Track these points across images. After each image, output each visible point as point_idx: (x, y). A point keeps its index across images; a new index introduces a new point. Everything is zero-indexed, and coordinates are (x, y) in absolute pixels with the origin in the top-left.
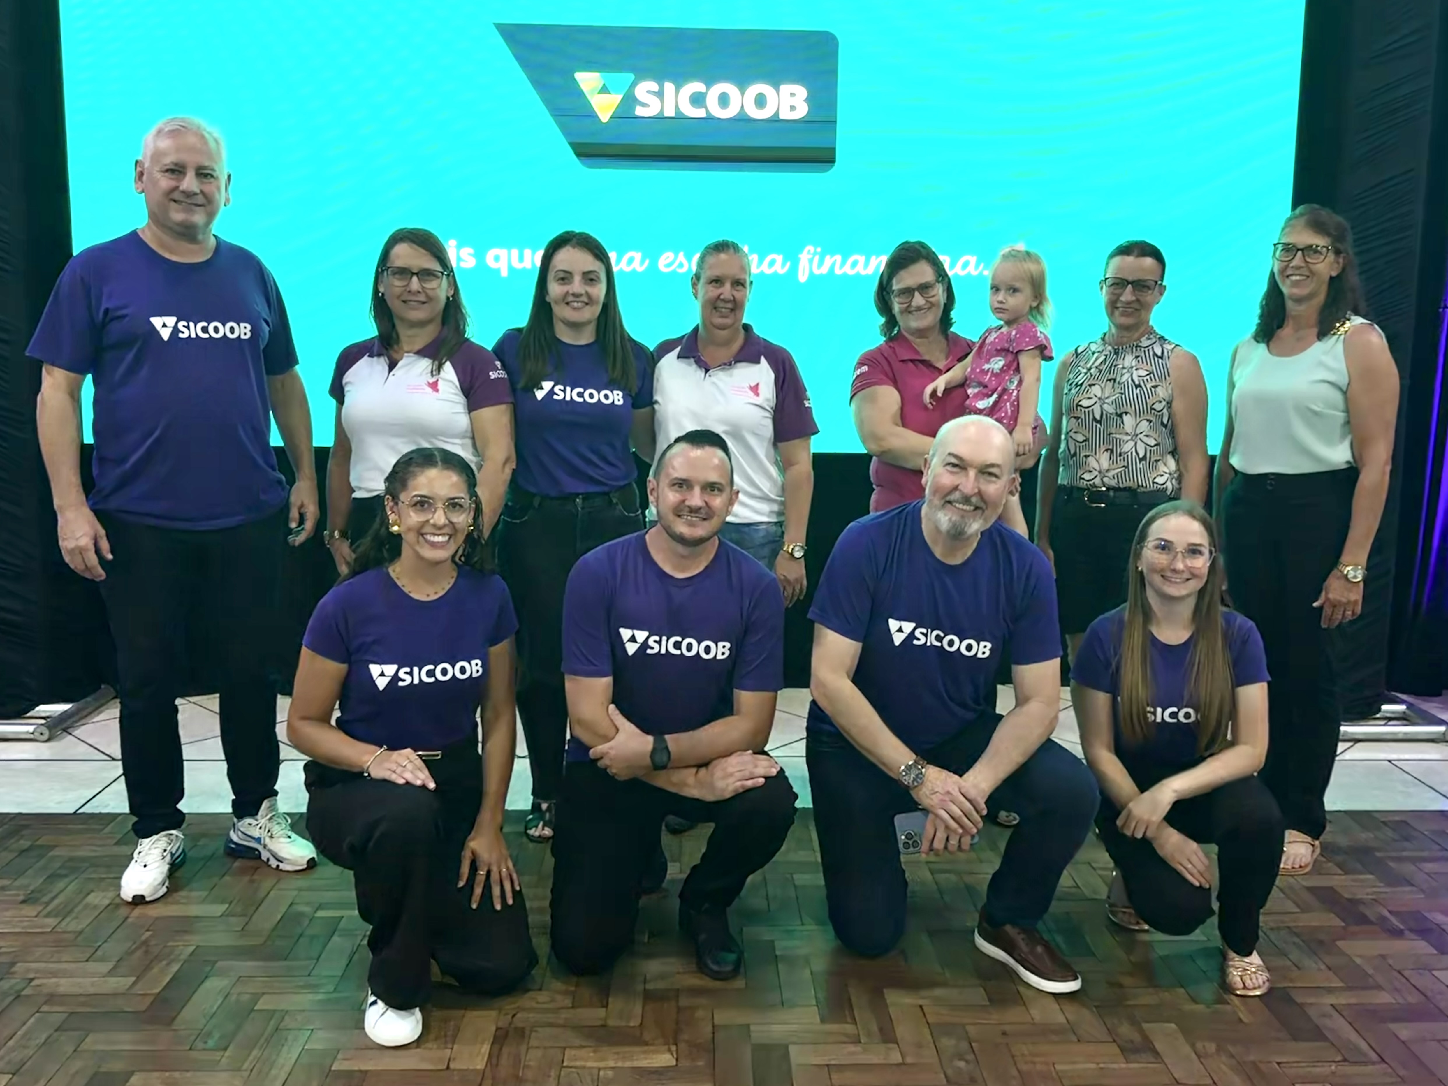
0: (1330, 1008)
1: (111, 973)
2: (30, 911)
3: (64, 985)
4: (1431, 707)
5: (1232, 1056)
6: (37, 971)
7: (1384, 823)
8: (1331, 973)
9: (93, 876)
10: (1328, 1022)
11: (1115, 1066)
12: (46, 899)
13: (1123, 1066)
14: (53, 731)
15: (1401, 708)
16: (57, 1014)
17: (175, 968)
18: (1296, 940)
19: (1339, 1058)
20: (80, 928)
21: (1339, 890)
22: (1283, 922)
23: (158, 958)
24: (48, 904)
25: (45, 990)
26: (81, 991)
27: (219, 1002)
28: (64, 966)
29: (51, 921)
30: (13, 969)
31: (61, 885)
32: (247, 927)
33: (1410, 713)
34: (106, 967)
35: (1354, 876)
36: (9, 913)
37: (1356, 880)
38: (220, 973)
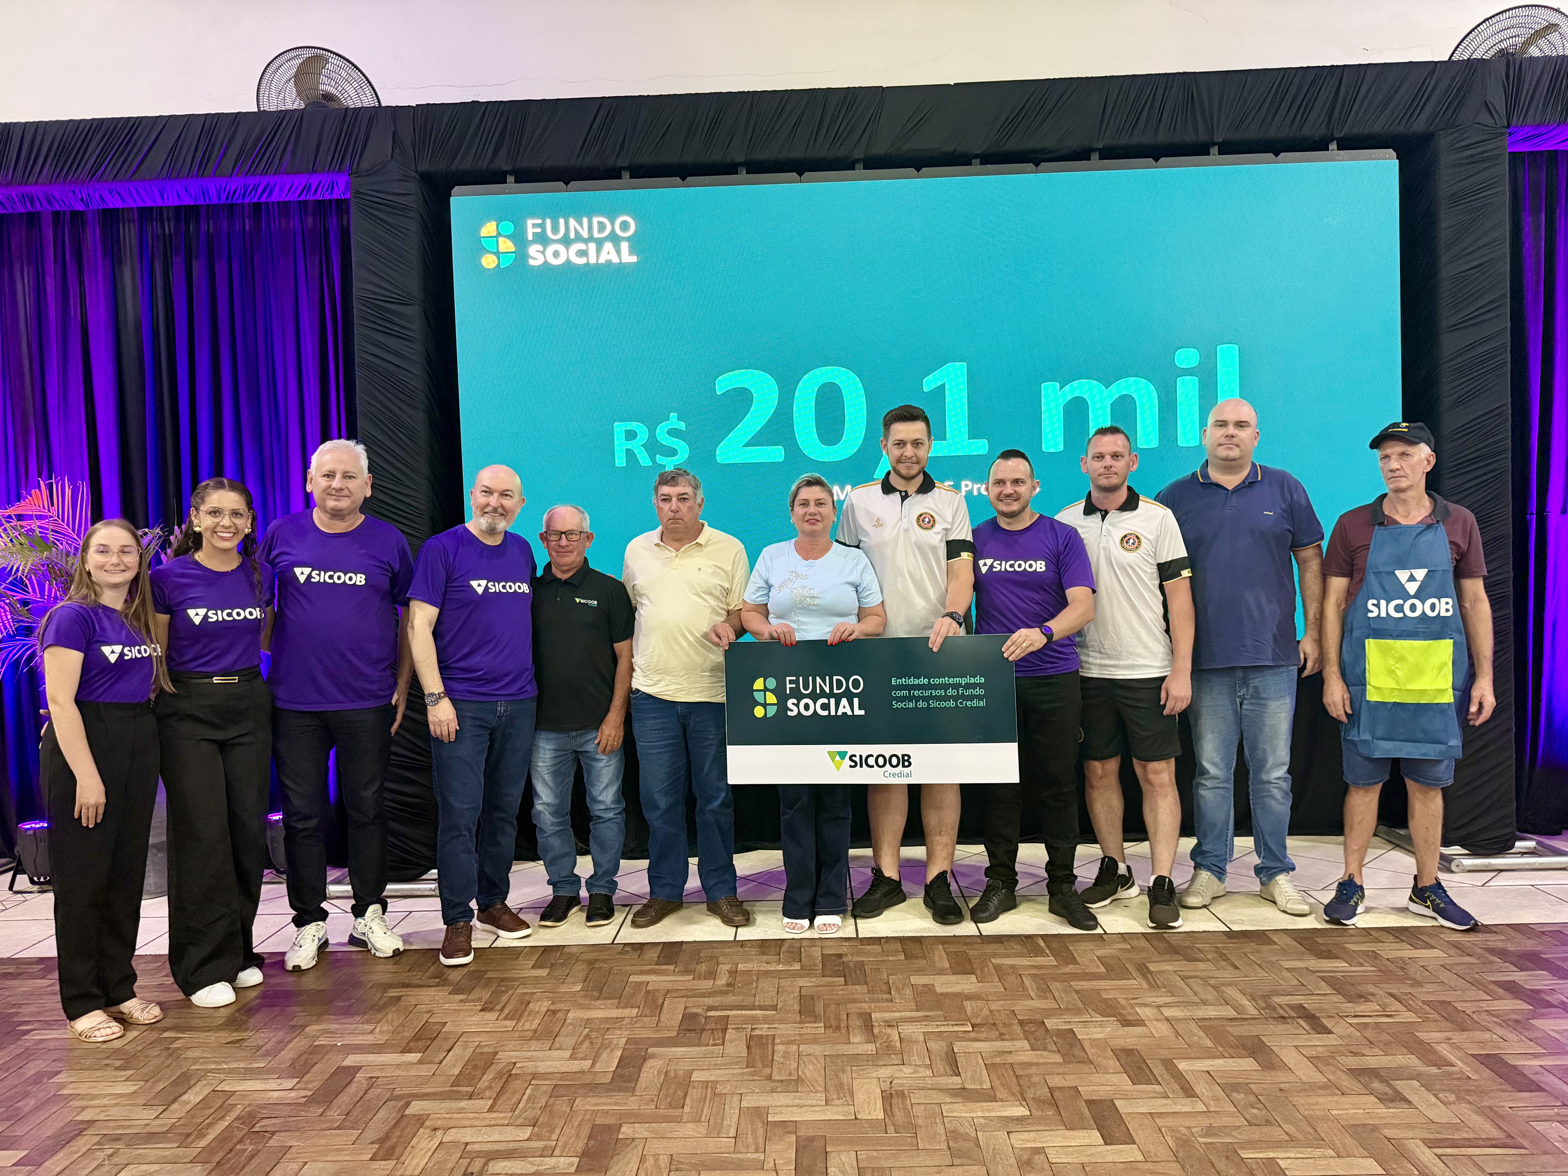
0: (1539, 1068)
1: (572, 1057)
2: (491, 1016)
3: (543, 1067)
4: (1557, 843)
5: (1470, 1103)
6: (516, 1057)
7: (1542, 932)
8: (1532, 1043)
9: (525, 991)
10: (1542, 1079)
11: (1379, 1111)
12: (499, 1007)
13: (1385, 1110)
15: (1531, 844)
16: (546, 1085)
17: (619, 1053)
18: (1496, 1020)
19: (1559, 1104)
20: (534, 1027)
21: (1521, 983)
22: (1481, 1007)
23: (603, 1046)
24: (502, 1010)
25: (530, 1070)
26: (556, 1070)
27: (663, 1076)
28: (535, 1053)
29: (510, 1024)
30: (497, 1057)
31: (505, 998)
32: (659, 1024)
33: (1540, 848)
34: (568, 1054)
35: (1529, 973)
36: (473, 1019)
37: (1531, 976)
38: (653, 1056)
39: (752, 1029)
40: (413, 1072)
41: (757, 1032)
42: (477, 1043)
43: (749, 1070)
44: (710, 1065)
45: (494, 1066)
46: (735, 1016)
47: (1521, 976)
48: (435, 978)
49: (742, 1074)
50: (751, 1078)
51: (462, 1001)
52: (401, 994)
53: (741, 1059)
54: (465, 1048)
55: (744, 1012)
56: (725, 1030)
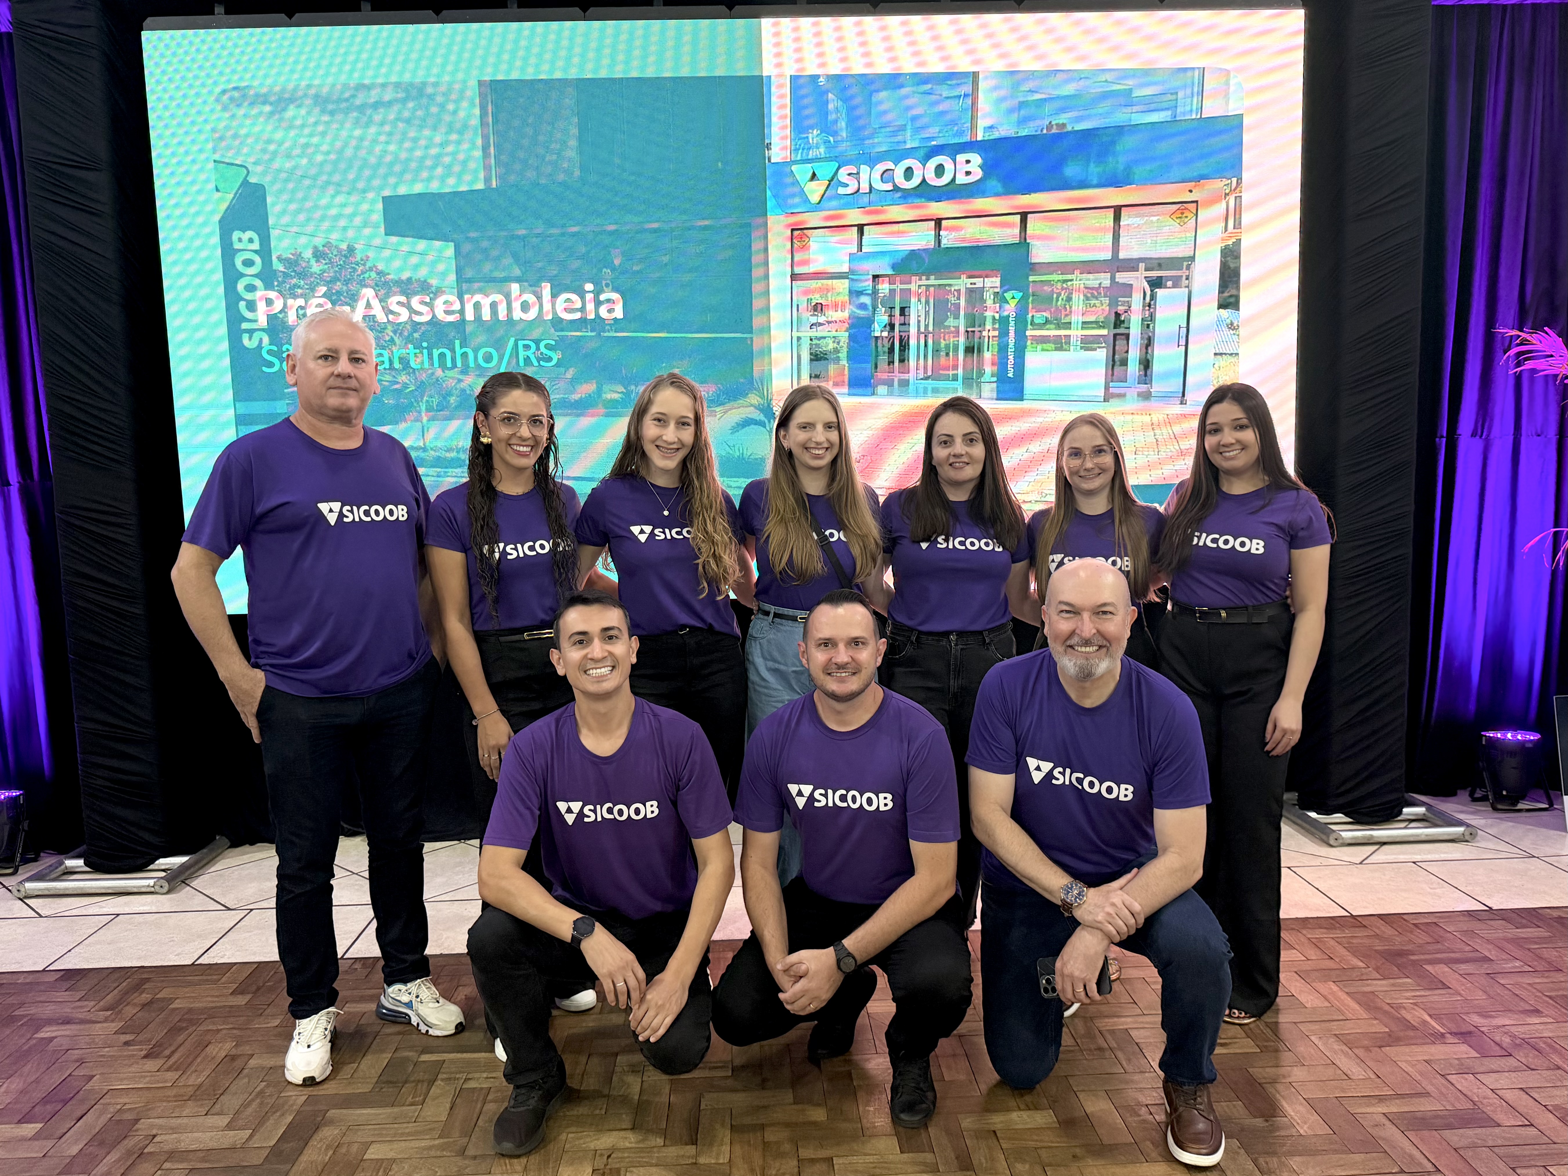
0: (1382, 1116)
1: (229, 1127)
2: (152, 1065)
3: (187, 1141)
4: (1449, 808)
6: (160, 1127)
7: (1414, 927)
8: (1381, 1081)
9: (210, 1027)
10: (1382, 1132)
12: (167, 1052)
14: (172, 884)
15: (1421, 810)
17: (289, 1119)
18: (1343, 1045)
19: (1397, 1168)
20: (200, 1080)
21: (1381, 995)
22: (1330, 1029)
23: (273, 1109)
24: (169, 1057)
25: (167, 1147)
26: (201, 1146)
27: (331, 1152)
28: (185, 1120)
29: (172, 1076)
30: (137, 1126)
31: (181, 1038)
32: (355, 1075)
33: (1429, 815)
34: (224, 1121)
35: (1392, 981)
36: (132, 1069)
37: (1393, 985)
38: (331, 1122)
39: (467, 1080)
40: (21, 1154)
41: (472, 1084)
42: (119, 1107)
43: (442, 1141)
44: (395, 1135)
45: (126, 1142)
46: (452, 1061)
47: (1382, 986)
48: (107, 1010)
49: (430, 1148)
50: (439, 1153)
51: (127, 1043)
52: (54, 1034)
53: (436, 1125)
54: (102, 1113)
55: (465, 1055)
56: (432, 1082)
